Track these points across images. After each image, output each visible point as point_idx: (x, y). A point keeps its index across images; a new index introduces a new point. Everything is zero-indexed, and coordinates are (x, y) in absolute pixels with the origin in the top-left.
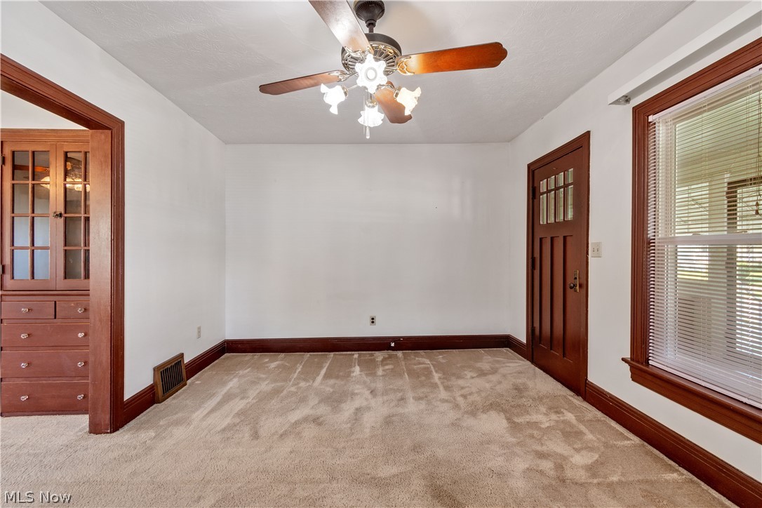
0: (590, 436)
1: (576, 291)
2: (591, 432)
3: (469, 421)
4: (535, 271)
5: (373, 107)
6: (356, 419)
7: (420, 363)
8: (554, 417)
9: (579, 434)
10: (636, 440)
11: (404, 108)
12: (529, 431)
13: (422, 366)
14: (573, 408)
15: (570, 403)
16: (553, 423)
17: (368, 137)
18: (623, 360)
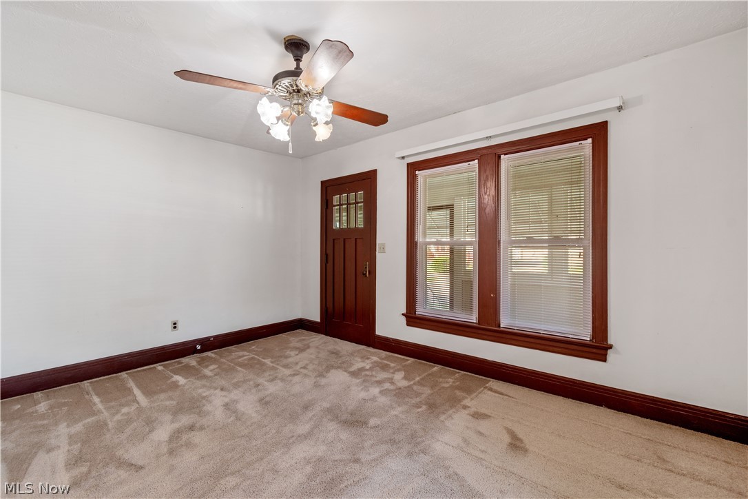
0: (392, 365)
1: (366, 276)
2: (392, 363)
3: (323, 381)
4: (328, 265)
5: (287, 125)
6: (234, 412)
7: (240, 357)
8: (368, 361)
9: (387, 365)
10: (412, 360)
11: (316, 135)
12: (363, 373)
13: (245, 357)
14: (373, 354)
15: (369, 352)
16: (371, 365)
17: (291, 152)
18: (403, 314)
